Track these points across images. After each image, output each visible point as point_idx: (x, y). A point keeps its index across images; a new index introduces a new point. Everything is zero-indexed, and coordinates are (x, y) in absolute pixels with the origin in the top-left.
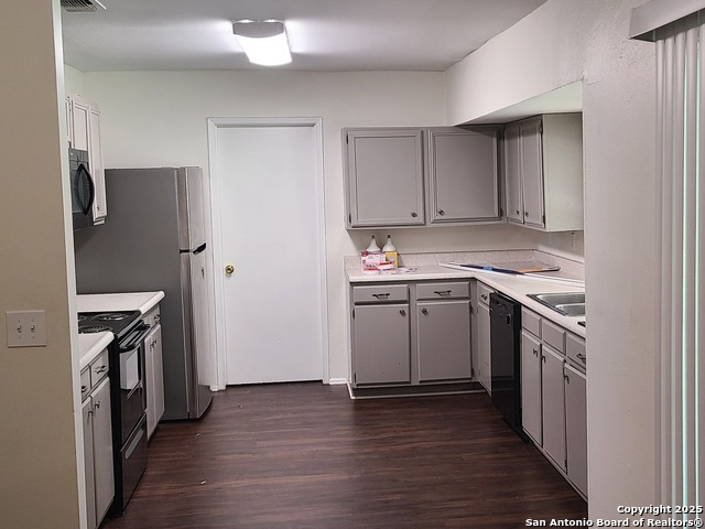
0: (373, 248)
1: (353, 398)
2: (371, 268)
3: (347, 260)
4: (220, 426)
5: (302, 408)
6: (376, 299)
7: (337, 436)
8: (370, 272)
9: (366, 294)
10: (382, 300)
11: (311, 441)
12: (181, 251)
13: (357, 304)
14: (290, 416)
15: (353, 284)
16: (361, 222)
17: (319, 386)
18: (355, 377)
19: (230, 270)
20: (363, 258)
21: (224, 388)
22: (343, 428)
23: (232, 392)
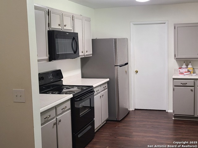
0: (184, 66)
1: (173, 118)
2: (182, 73)
3: (175, 70)
4: (125, 124)
5: (154, 120)
6: (182, 85)
7: (161, 134)
8: (181, 75)
9: (179, 83)
10: (184, 85)
11: (151, 135)
12: (115, 66)
13: (175, 86)
14: (149, 123)
15: (174, 79)
16: (179, 57)
17: (164, 112)
18: (174, 111)
19: (137, 72)
20: (179, 70)
21: (134, 110)
22: (165, 131)
23: (137, 111)
